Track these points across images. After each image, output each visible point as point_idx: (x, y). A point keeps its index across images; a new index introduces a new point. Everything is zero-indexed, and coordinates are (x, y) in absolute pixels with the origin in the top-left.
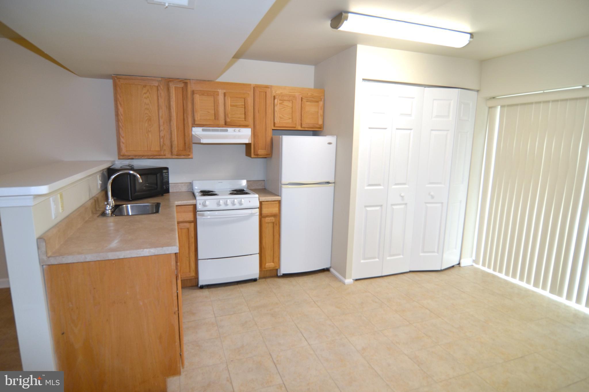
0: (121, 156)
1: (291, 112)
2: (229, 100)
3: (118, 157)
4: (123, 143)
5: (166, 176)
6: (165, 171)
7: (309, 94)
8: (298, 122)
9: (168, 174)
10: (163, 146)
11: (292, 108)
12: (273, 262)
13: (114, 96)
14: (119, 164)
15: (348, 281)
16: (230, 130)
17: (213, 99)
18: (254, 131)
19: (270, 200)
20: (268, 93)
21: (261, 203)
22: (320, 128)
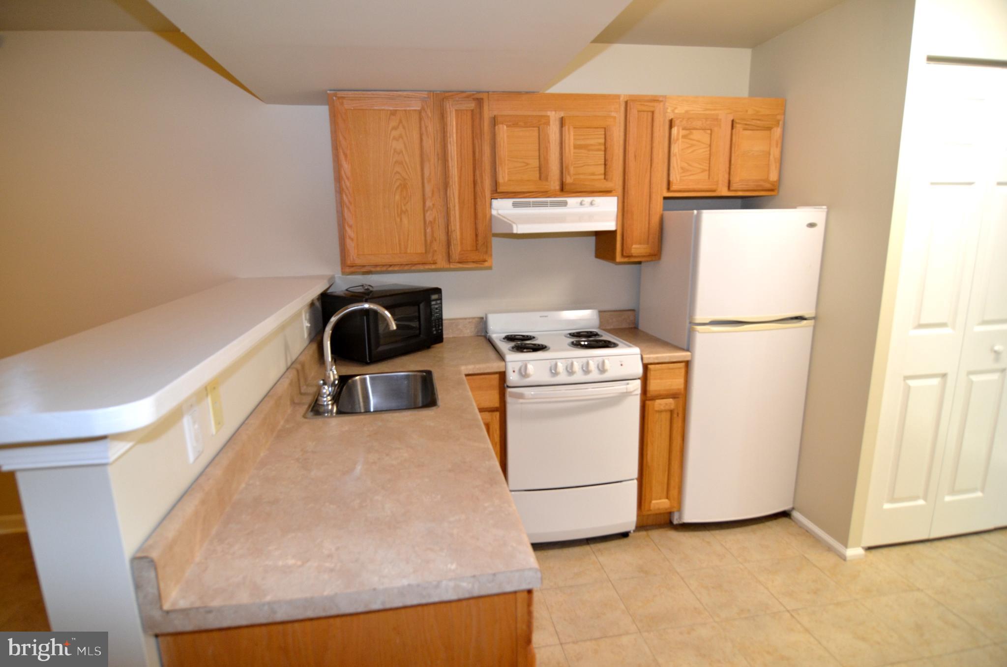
0: (348, 267)
1: (708, 156)
2: (572, 133)
3: (342, 269)
4: (352, 240)
5: (436, 306)
6: (434, 297)
7: (750, 112)
8: (722, 178)
9: (441, 303)
10: (431, 242)
11: (710, 146)
12: (667, 498)
13: (332, 137)
14: (343, 284)
15: (854, 552)
16: (572, 201)
17: (537, 134)
18: (623, 202)
19: (667, 360)
20: (657, 115)
21: (646, 367)
22: (772, 190)
